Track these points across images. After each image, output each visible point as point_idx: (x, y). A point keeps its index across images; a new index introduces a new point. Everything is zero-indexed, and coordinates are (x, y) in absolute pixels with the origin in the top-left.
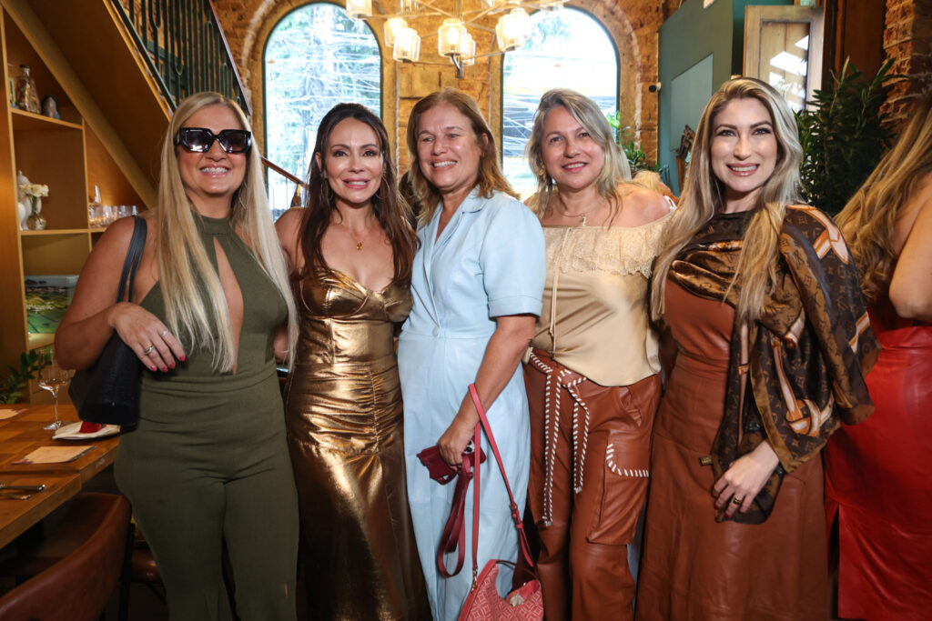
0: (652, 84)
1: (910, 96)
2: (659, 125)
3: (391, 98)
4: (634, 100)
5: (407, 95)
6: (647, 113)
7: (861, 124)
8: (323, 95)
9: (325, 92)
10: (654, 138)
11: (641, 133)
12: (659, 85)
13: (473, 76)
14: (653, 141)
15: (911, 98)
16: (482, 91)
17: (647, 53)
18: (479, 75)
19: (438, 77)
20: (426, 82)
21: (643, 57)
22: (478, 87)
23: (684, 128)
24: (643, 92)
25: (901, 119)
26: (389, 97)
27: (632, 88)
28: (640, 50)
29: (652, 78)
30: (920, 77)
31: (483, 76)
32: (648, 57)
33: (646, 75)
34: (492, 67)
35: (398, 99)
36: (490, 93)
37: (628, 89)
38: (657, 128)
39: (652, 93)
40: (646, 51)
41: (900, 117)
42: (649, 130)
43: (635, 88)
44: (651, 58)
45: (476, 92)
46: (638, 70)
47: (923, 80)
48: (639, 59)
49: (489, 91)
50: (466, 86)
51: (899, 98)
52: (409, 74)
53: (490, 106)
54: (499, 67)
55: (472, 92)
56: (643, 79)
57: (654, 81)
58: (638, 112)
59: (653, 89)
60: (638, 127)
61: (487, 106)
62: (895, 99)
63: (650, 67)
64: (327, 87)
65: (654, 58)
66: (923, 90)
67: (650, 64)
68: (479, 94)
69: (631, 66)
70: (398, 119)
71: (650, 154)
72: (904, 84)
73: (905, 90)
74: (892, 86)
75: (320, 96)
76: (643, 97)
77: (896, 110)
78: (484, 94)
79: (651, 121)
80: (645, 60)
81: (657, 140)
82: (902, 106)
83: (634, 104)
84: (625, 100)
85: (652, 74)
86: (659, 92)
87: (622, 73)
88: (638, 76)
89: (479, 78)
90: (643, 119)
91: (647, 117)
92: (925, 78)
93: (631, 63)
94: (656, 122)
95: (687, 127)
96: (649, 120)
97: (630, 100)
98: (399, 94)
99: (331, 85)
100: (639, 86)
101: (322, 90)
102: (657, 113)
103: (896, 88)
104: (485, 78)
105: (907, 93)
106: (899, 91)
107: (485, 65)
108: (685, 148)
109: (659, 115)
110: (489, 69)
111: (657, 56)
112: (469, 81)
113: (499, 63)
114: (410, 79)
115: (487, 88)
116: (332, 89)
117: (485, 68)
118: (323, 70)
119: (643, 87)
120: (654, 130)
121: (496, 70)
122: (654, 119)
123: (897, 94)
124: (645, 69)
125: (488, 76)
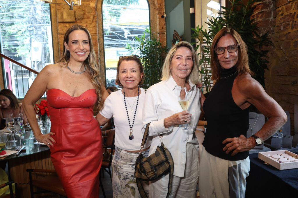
0: (162, 15)
1: (263, 10)
2: (166, 31)
3: (55, 23)
4: (156, 22)
5: (61, 21)
6: (161, 27)
7: (243, 23)
8: (37, 24)
9: (38, 23)
10: (164, 37)
11: (159, 35)
12: (165, 16)
13: (89, 13)
14: (164, 38)
15: (263, 11)
16: (93, 19)
17: (160, 3)
18: (92, 12)
19: (74, 13)
20: (69, 15)
21: (158, 4)
22: (92, 17)
23: (174, 31)
24: (159, 18)
25: (259, 21)
26: (54, 22)
27: (155, 17)
28: (157, 2)
29: (163, 13)
30: (267, 2)
31: (94, 13)
32: (161, 5)
33: (160, 11)
34: (97, 10)
35: (58, 23)
36: (97, 20)
37: (154, 17)
38: (165, 32)
39: (163, 19)
40: (159, 2)
41: (259, 20)
42: (162, 33)
43: (156, 17)
44: (162, 5)
45: (91, 19)
46: (157, 10)
47: (268, 3)
48: (157, 5)
49: (96, 19)
50: (87, 17)
51: (258, 12)
52: (61, 12)
53: (97, 25)
54: (101, 9)
55: (89, 19)
56: (159, 13)
57: (164, 14)
58: (158, 26)
59: (163, 17)
60: (158, 32)
61: (96, 25)
62: (257, 13)
63: (161, 8)
64: (39, 20)
65: (163, 5)
66: (268, 8)
67: (161, 7)
68: (92, 20)
69: (154, 8)
70: (59, 31)
71: (163, 43)
72: (260, 5)
73: (261, 8)
74: (255, 7)
75: (36, 24)
76: (159, 20)
77: (257, 17)
78: (94, 20)
79: (163, 30)
80: (159, 6)
81: (166, 38)
82: (260, 15)
83: (156, 23)
84: (153, 22)
85: (162, 11)
86: (166, 18)
87: (151, 11)
88: (157, 12)
89: (92, 14)
90: (160, 29)
91: (161, 28)
92: (268, 2)
93: (154, 7)
94: (165, 30)
95: (175, 30)
96: (162, 29)
97: (155, 22)
98: (58, 21)
99: (40, 20)
100: (158, 16)
101: (37, 21)
102: (165, 27)
103: (257, 8)
104: (94, 14)
105: (262, 9)
106: (258, 9)
107: (94, 8)
108: (174, 39)
109: (166, 27)
110: (96, 10)
111: (164, 4)
112: (88, 15)
113: (100, 7)
114: (62, 14)
115: (95, 18)
116: (41, 21)
117: (94, 9)
118: (36, 13)
119: (159, 16)
120: (165, 33)
121: (99, 10)
122: (164, 29)
123: (257, 10)
124: (160, 9)
125: (96, 13)
